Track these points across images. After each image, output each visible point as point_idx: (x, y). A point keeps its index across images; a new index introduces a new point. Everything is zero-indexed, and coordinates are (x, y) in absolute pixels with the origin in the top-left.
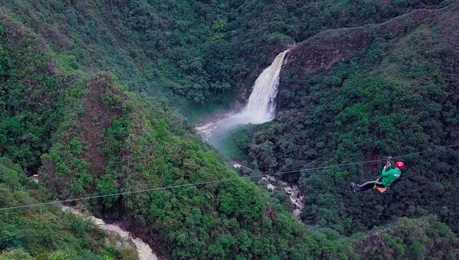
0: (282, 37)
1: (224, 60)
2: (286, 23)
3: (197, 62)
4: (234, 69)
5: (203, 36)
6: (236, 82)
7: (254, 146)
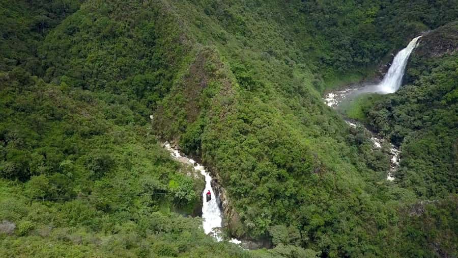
0: (419, 24)
1: (368, 41)
2: (425, 13)
3: (346, 40)
4: (374, 48)
5: (357, 20)
6: (376, 58)
7: (372, 112)
